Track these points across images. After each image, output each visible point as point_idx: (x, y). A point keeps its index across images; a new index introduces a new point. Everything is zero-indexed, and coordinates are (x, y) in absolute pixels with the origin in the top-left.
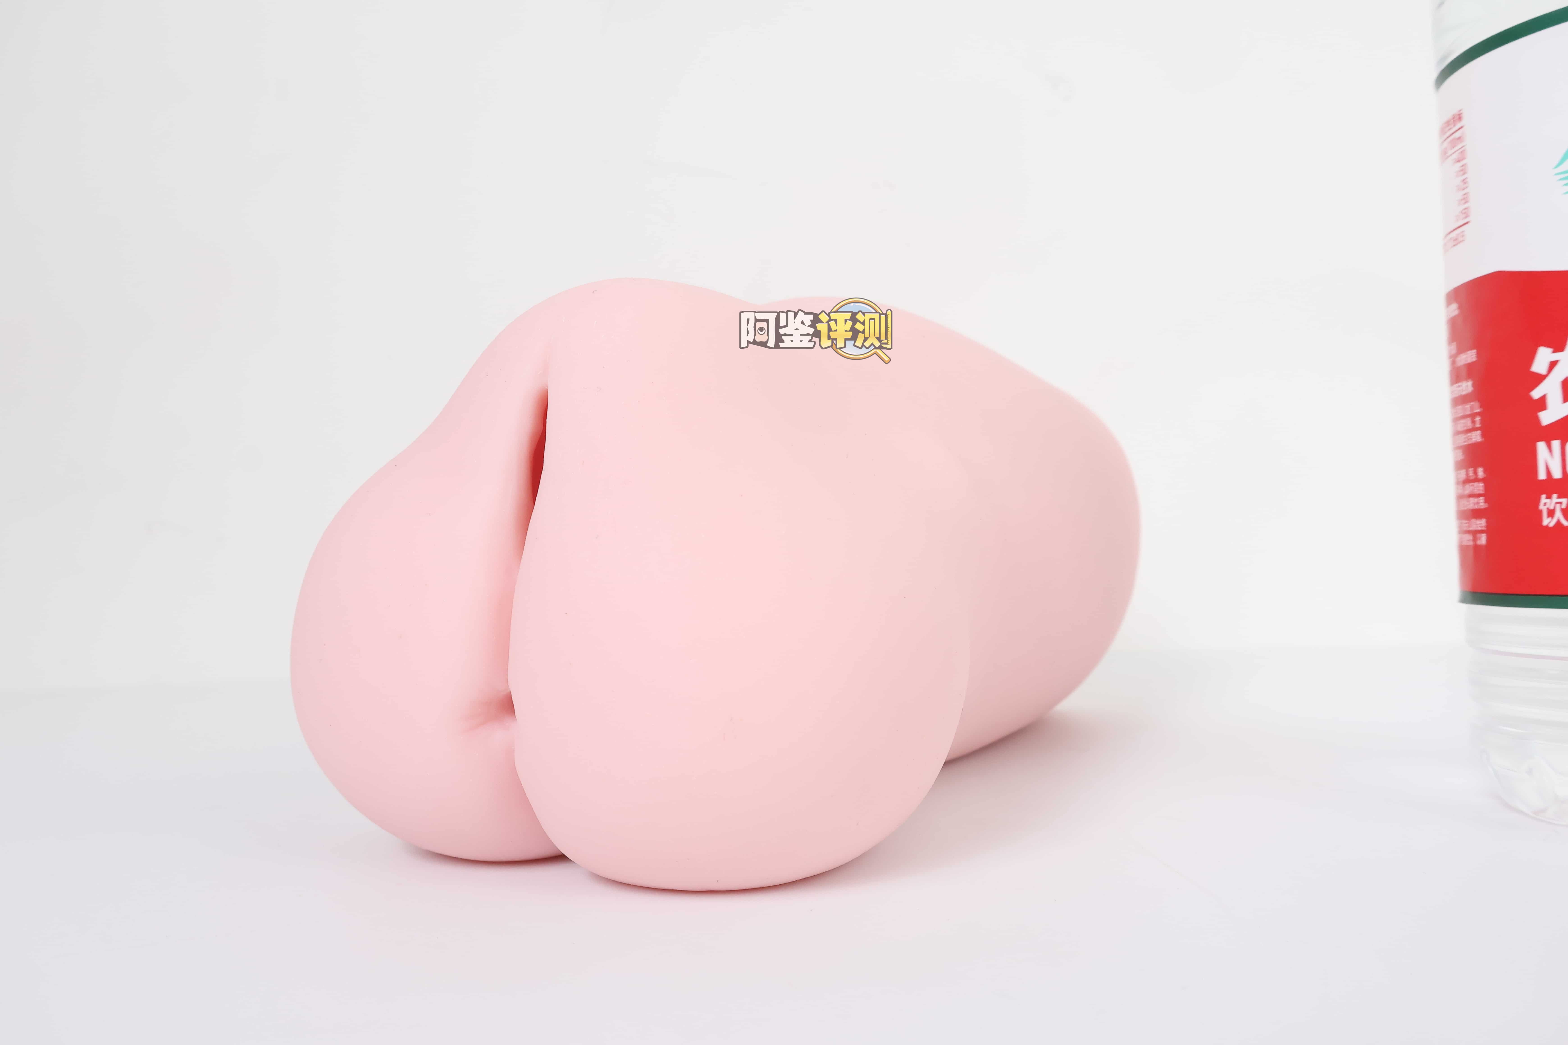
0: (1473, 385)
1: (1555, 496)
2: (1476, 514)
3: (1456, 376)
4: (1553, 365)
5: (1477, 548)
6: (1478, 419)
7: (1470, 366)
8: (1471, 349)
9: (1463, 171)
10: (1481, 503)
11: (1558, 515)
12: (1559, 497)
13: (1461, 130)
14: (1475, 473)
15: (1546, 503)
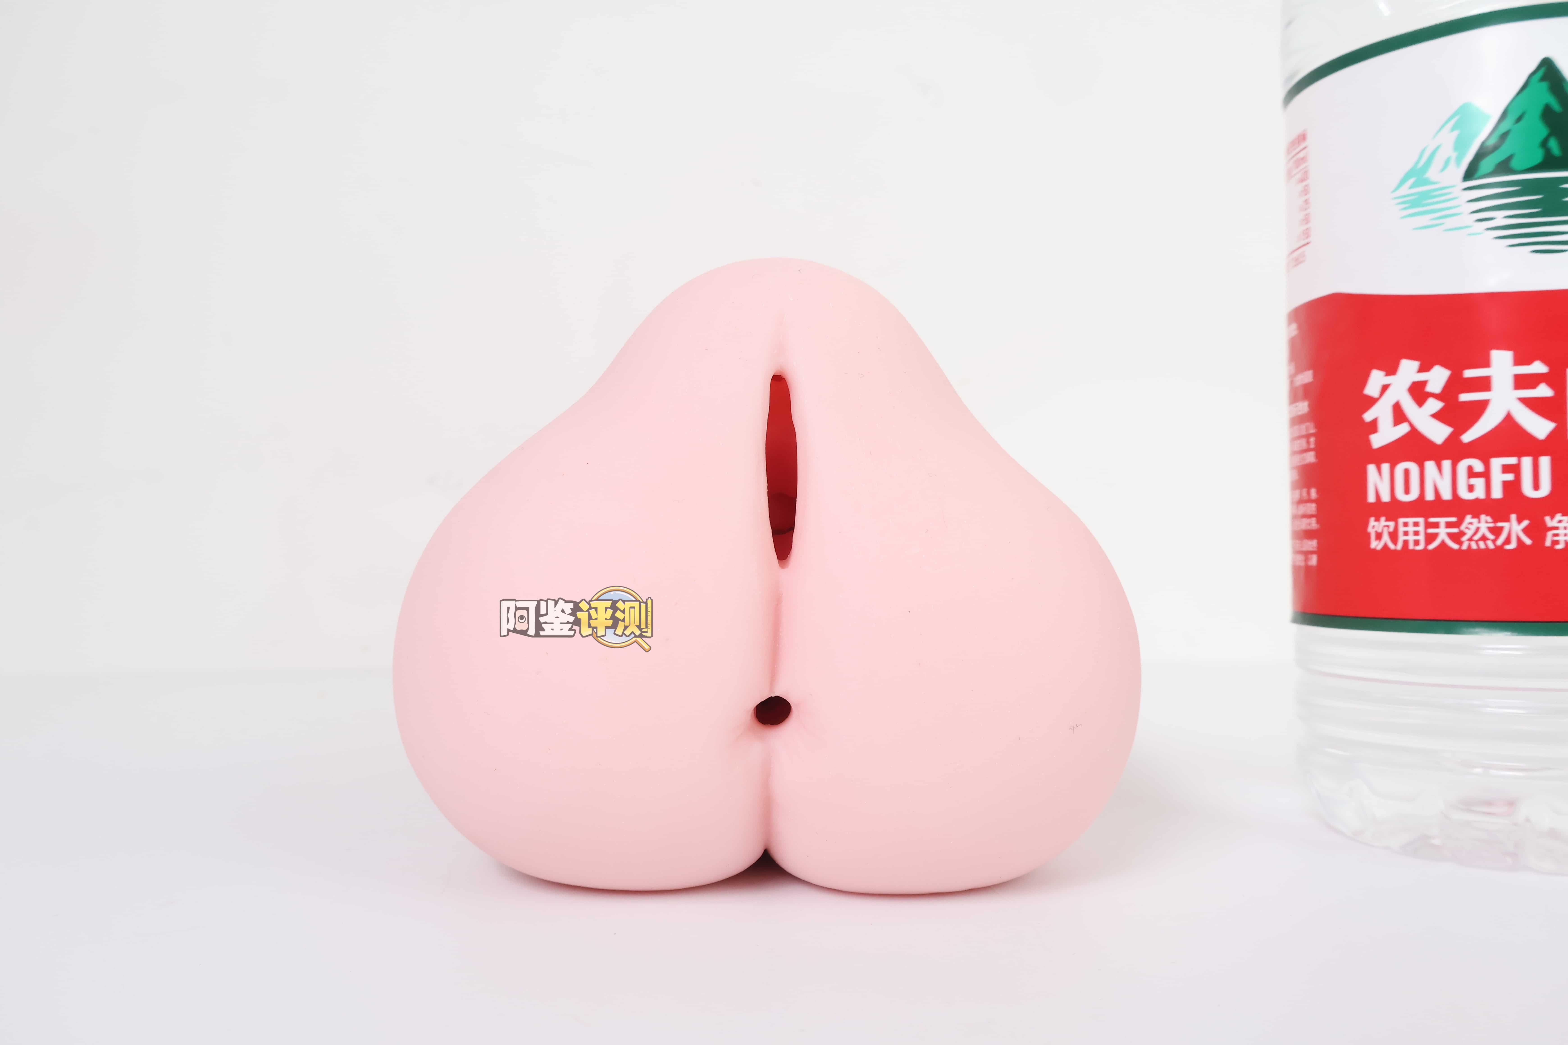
0: (1309, 406)
1: (1383, 519)
2: (1308, 534)
3: (1294, 397)
4: (1385, 388)
5: (1308, 569)
6: (1312, 440)
7: (1306, 387)
8: (1308, 369)
9: (1306, 191)
10: (1313, 524)
11: (1386, 538)
12: (1387, 520)
13: (1305, 150)
14: (1309, 493)
15: (1375, 526)
